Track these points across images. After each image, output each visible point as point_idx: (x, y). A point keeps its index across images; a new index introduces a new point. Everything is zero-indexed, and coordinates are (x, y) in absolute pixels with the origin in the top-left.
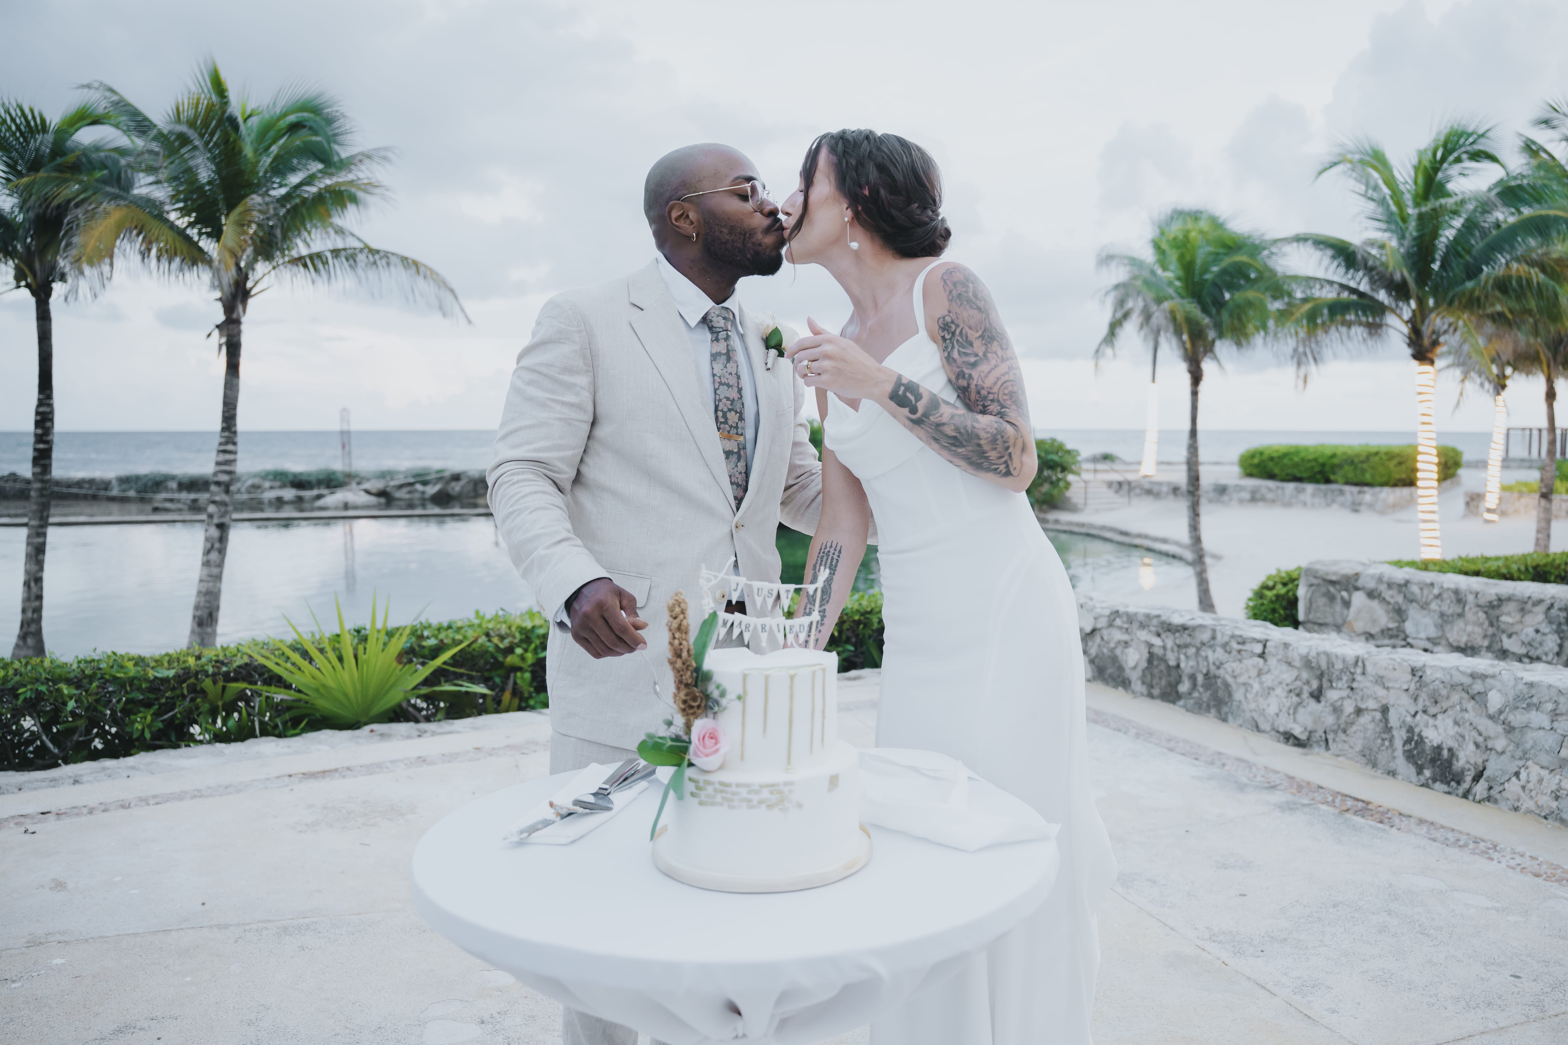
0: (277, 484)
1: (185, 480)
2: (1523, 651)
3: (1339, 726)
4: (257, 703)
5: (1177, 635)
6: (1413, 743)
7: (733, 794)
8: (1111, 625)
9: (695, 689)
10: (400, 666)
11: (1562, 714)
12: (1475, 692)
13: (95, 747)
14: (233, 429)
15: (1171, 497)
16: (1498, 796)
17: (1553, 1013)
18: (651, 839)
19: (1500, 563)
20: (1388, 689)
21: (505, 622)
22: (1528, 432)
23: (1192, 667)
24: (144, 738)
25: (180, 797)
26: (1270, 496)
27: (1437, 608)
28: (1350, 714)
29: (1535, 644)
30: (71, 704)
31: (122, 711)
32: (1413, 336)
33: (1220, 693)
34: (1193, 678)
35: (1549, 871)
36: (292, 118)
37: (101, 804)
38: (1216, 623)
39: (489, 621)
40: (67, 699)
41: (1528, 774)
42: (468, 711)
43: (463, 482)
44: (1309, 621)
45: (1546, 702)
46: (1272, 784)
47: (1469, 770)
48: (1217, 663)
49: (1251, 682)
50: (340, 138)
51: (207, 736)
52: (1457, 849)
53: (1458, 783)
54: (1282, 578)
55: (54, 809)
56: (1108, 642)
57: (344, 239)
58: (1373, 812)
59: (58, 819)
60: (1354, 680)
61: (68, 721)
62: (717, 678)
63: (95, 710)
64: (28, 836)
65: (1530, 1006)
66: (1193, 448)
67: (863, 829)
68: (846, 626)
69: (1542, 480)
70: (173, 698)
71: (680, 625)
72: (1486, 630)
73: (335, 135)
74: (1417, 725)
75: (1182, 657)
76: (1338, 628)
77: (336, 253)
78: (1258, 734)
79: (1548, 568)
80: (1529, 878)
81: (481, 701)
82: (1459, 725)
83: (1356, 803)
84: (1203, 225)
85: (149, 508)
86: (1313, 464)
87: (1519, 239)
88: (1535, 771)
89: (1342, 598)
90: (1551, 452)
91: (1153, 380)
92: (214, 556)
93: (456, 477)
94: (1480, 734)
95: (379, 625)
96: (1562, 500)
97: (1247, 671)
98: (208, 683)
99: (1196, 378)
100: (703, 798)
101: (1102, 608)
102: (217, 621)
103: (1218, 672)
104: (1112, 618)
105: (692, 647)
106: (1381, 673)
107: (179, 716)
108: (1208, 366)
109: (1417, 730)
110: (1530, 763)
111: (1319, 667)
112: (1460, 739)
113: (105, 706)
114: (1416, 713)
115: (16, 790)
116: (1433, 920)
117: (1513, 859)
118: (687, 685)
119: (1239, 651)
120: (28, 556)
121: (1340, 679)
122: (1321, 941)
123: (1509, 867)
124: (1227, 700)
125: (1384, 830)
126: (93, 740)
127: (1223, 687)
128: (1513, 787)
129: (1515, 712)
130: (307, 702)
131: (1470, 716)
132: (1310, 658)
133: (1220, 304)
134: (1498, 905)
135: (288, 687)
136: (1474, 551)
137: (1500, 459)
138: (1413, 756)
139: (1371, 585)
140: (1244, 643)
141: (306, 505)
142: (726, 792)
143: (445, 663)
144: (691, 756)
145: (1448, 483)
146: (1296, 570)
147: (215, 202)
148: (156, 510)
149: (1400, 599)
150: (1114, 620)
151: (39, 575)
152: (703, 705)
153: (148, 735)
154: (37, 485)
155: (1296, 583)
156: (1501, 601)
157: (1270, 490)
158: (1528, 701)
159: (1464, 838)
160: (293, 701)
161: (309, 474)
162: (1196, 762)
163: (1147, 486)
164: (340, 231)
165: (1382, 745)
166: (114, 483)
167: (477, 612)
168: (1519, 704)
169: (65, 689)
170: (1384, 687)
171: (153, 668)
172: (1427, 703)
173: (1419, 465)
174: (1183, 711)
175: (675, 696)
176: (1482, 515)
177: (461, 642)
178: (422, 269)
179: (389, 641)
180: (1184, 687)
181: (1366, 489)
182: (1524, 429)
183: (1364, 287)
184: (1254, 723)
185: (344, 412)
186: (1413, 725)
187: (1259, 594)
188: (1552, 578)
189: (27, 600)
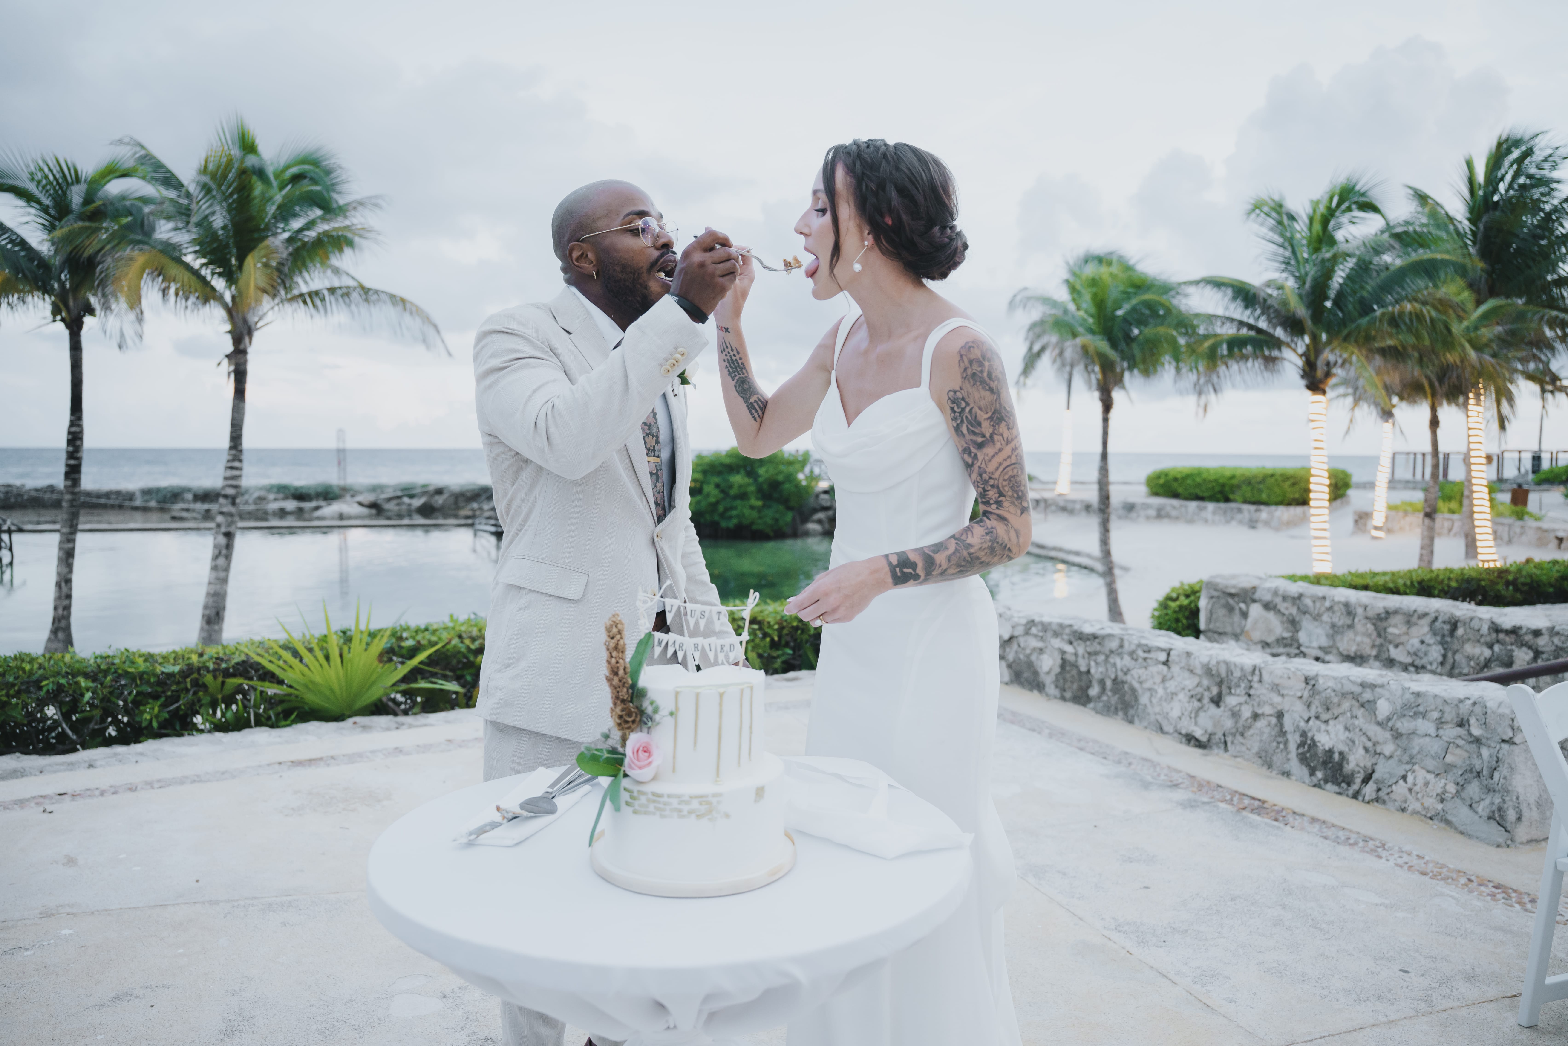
0: (281, 496)
1: (200, 492)
2: (1409, 660)
3: (1237, 729)
4: (252, 697)
5: (1088, 643)
6: (1306, 747)
7: (665, 804)
8: (1027, 633)
9: (631, 704)
10: (381, 665)
11: (1447, 723)
12: (1365, 700)
13: (109, 734)
14: (239, 448)
15: (1084, 514)
16: (1386, 798)
17: (1440, 1008)
18: (590, 845)
19: (1387, 578)
20: (1283, 696)
21: (476, 625)
22: (1412, 456)
23: (1101, 673)
24: (152, 727)
25: (181, 781)
26: (1174, 513)
27: (1328, 620)
28: (1247, 719)
29: (1421, 654)
30: (88, 695)
31: (132, 702)
32: (1307, 369)
33: (1127, 698)
34: (1102, 682)
35: (1435, 870)
36: (294, 170)
37: (111, 787)
38: (1123, 632)
39: (462, 624)
40: (85, 691)
41: (1415, 778)
42: (442, 706)
43: (445, 496)
44: (1210, 630)
45: (1432, 711)
46: (1175, 782)
47: (1359, 772)
48: (1125, 670)
49: (1156, 687)
50: (338, 188)
51: (208, 725)
52: (1347, 847)
53: (1349, 784)
54: (1185, 590)
55: (70, 791)
56: (1024, 649)
57: (339, 278)
58: (1269, 811)
59: (73, 800)
60: (1251, 687)
61: (85, 710)
62: (651, 695)
63: (109, 701)
64: (46, 815)
65: (1418, 1000)
66: (1104, 470)
67: (787, 835)
68: (785, 632)
69: (1426, 501)
70: (177, 691)
71: (617, 644)
72: (1374, 641)
73: (333, 185)
74: (1310, 730)
75: (1093, 664)
76: (1237, 637)
77: (332, 290)
78: (1162, 735)
79: (1432, 583)
80: (1417, 876)
81: (454, 696)
82: (1349, 731)
83: (1252, 801)
84: (1114, 269)
85: (167, 516)
86: (1214, 484)
87: (1408, 280)
88: (1421, 775)
89: (1240, 609)
90: (1435, 475)
91: (1068, 408)
92: (221, 561)
93: (439, 491)
94: (1369, 740)
95: (363, 627)
96: (1444, 519)
97: (1152, 677)
98: (208, 678)
99: (1107, 406)
100: (637, 807)
101: (1019, 617)
102: (223, 619)
103: (1125, 678)
104: (1028, 626)
105: (628, 666)
106: (1277, 681)
107: (183, 707)
108: (1117, 395)
109: (1310, 735)
110: (1416, 767)
111: (1219, 675)
112: (1351, 744)
113: (118, 698)
114: (1309, 718)
115: (38, 773)
116: (1325, 914)
117: (1400, 857)
118: (623, 701)
119: (1145, 659)
120: (60, 560)
121: (1238, 686)
122: (1219, 933)
123: (1397, 865)
124: (1133, 703)
125: (1278, 828)
126: (107, 728)
127: (1130, 692)
128: (1401, 789)
129: (1402, 720)
130: (297, 697)
131: (1360, 722)
132: (1210, 666)
133: (1129, 339)
134: (1387, 902)
135: (281, 682)
136: (1363, 567)
137: (1386, 480)
138: (1306, 758)
139: (1267, 597)
140: (1149, 651)
141: (306, 516)
142: (659, 802)
143: (421, 663)
144: (626, 768)
145: (1338, 502)
146: (1198, 583)
147: (227, 246)
148: (174, 518)
149: (1294, 611)
150: (1030, 628)
151: (69, 576)
152: (638, 719)
153: (155, 725)
154: (68, 497)
155: (1198, 595)
156: (1389, 613)
157: (1174, 508)
158: (1415, 709)
159: (1353, 837)
160: (285, 695)
161: (309, 488)
162: (1105, 761)
163: (1062, 503)
164: (336, 271)
165: (1278, 747)
166: (138, 494)
167: (451, 616)
168: (1406, 712)
169: (83, 683)
170: (1279, 694)
171: (160, 664)
172: (1320, 710)
173: (1312, 487)
174: (1093, 713)
175: (612, 710)
176: (1369, 532)
177: (436, 644)
178: (408, 306)
179: (372, 641)
180: (1094, 691)
181: (1262, 507)
182: (1408, 454)
183: (1263, 324)
184: (1158, 725)
185: (341, 433)
186: (1306, 730)
187: (1164, 605)
188: (1436, 592)
189: (58, 598)
